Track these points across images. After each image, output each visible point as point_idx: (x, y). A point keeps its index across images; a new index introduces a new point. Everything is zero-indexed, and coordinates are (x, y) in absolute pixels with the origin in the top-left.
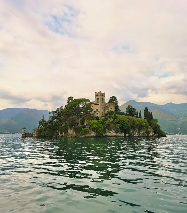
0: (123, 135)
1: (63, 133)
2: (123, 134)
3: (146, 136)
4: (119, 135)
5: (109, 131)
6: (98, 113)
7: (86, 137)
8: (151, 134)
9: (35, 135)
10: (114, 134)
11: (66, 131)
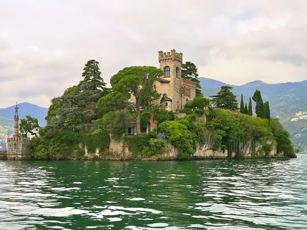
0: (226, 154)
1: (97, 151)
2: (226, 152)
3: (265, 158)
4: (219, 155)
5: (201, 146)
6: (169, 103)
7: (159, 160)
8: (273, 153)
9: (20, 156)
10: (209, 153)
11: (105, 146)
